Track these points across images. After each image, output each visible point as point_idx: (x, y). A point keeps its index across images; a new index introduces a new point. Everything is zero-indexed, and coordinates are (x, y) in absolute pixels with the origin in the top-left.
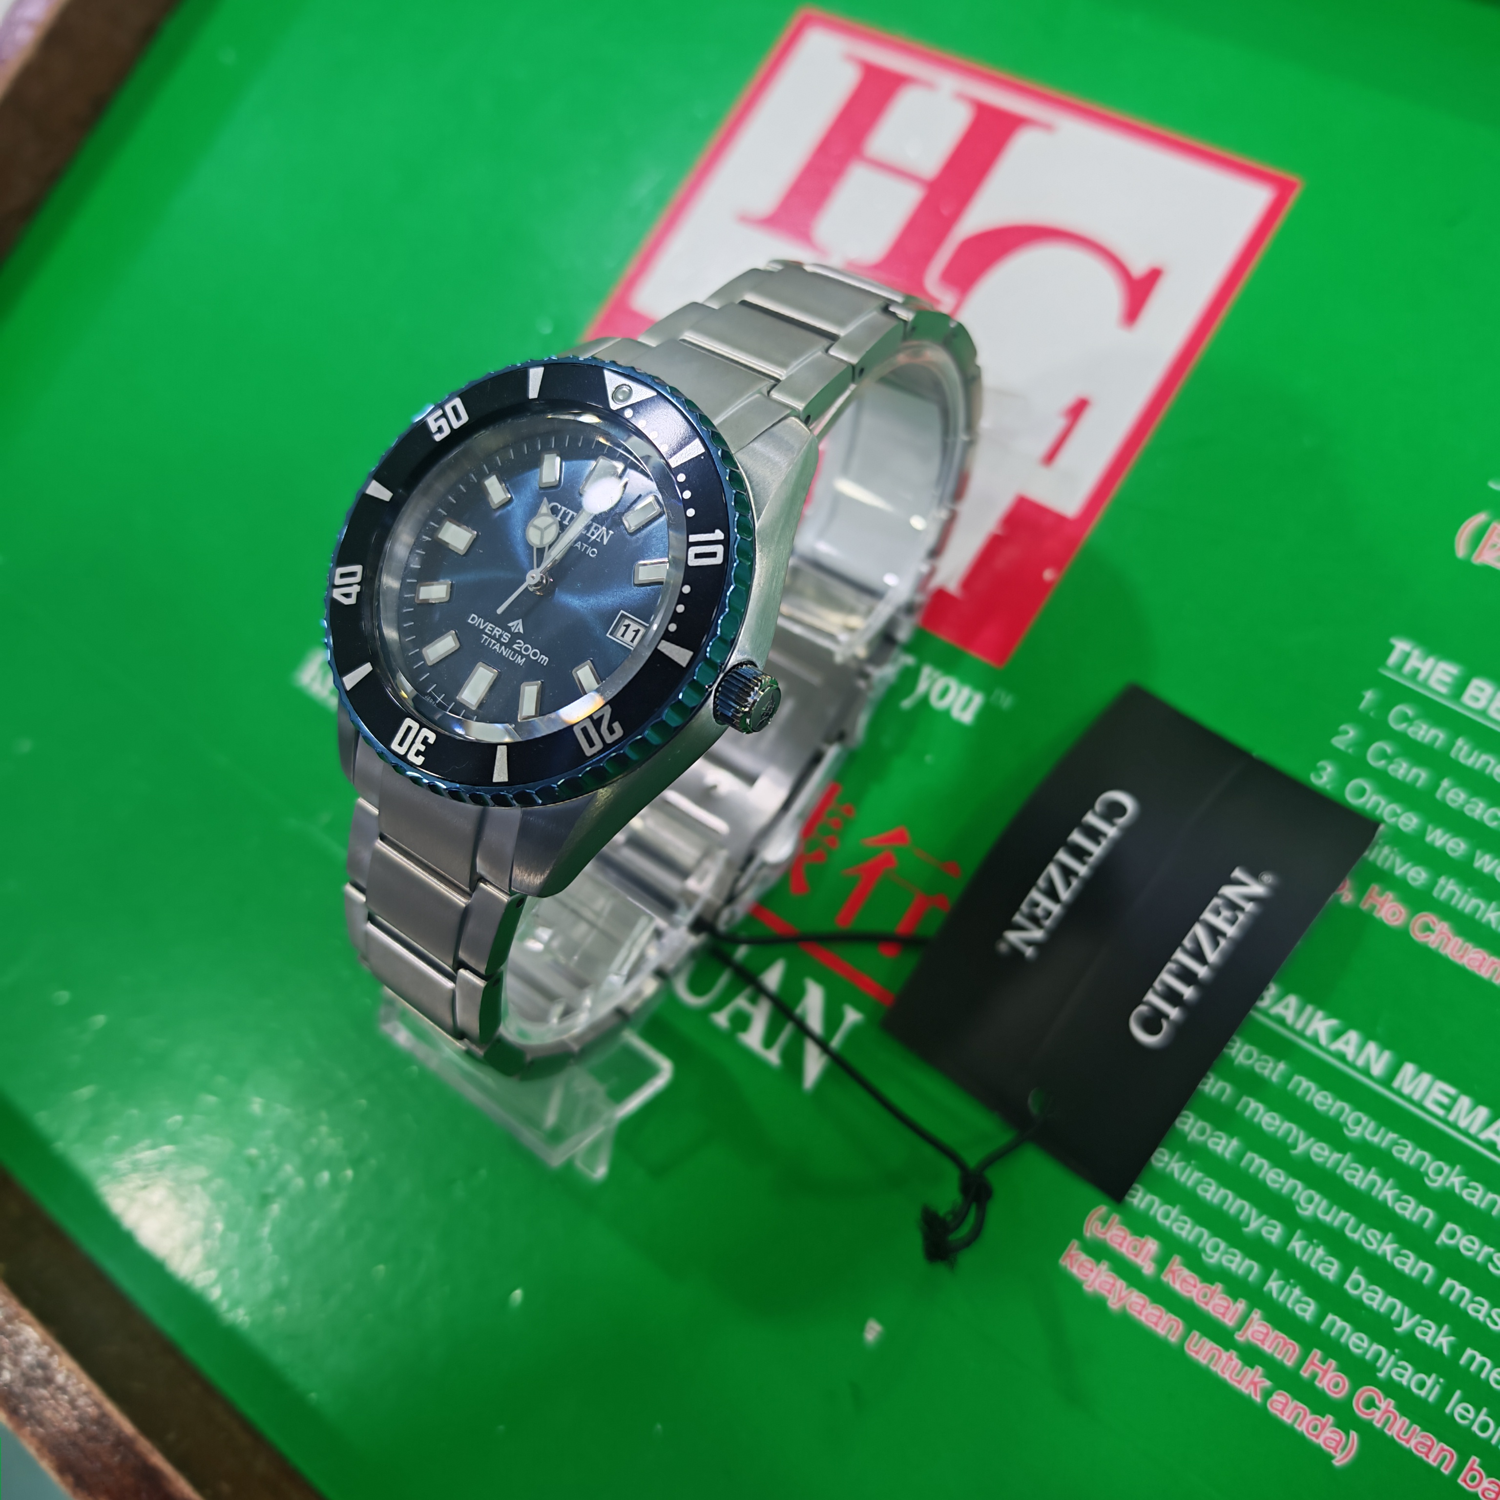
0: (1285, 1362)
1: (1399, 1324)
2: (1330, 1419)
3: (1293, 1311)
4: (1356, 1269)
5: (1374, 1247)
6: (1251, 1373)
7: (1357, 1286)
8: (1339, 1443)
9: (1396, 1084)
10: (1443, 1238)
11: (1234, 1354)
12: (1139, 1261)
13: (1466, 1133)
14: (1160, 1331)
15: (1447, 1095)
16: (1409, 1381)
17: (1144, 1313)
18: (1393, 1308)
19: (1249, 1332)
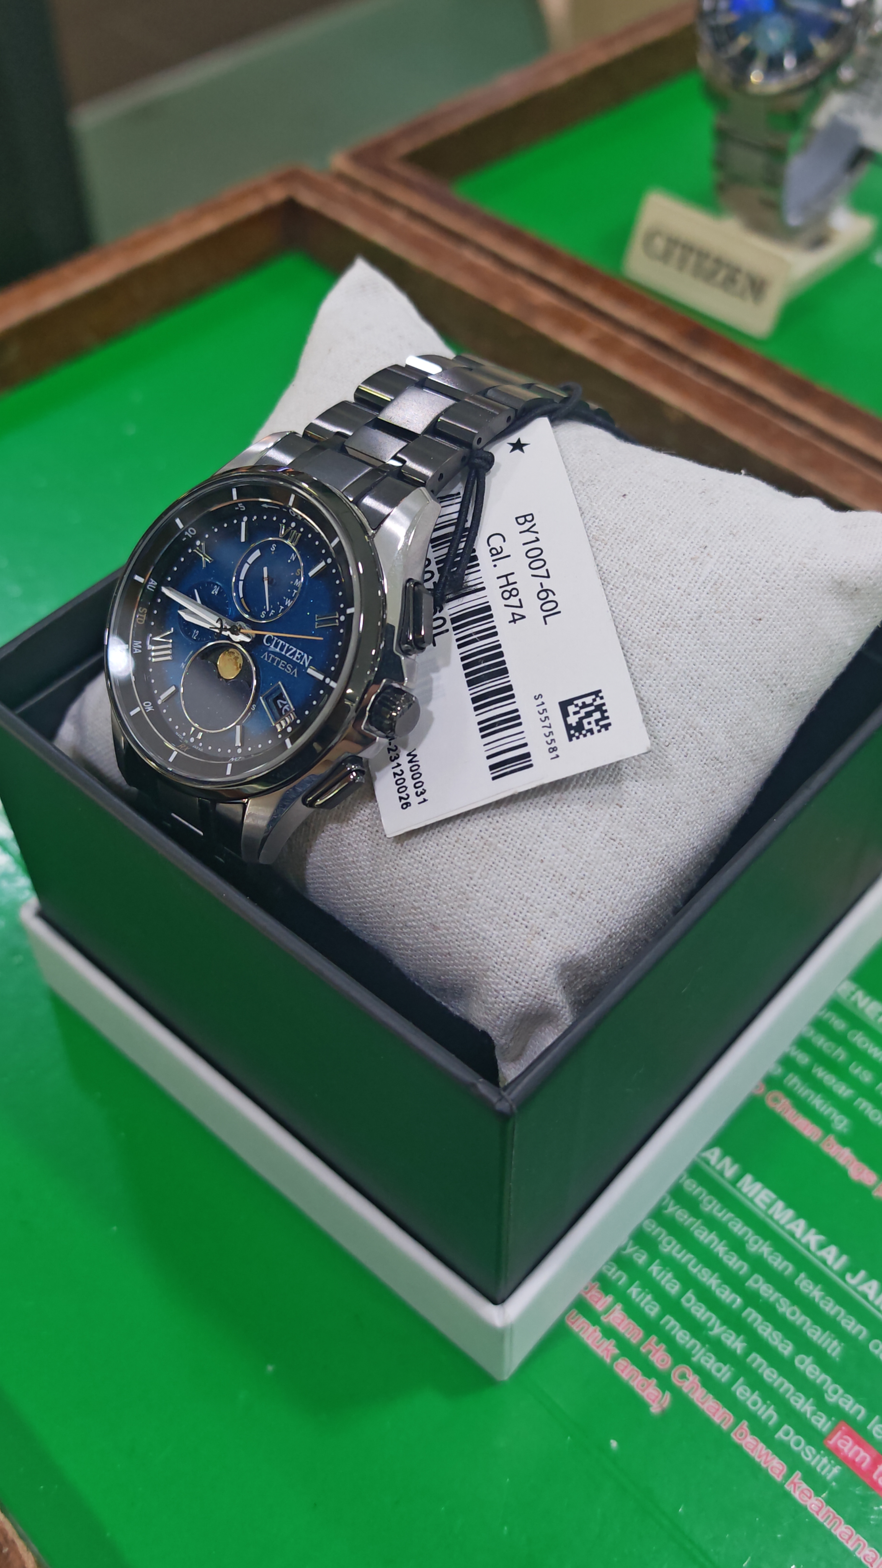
0: (632, 1340)
2: (654, 1381)
3: (643, 1308)
4: (691, 1291)
5: (704, 1279)
7: (689, 1301)
8: (657, 1397)
9: (739, 1185)
10: (750, 1283)
11: (598, 1328)
16: (712, 1366)
18: (709, 1319)
19: (612, 1317)
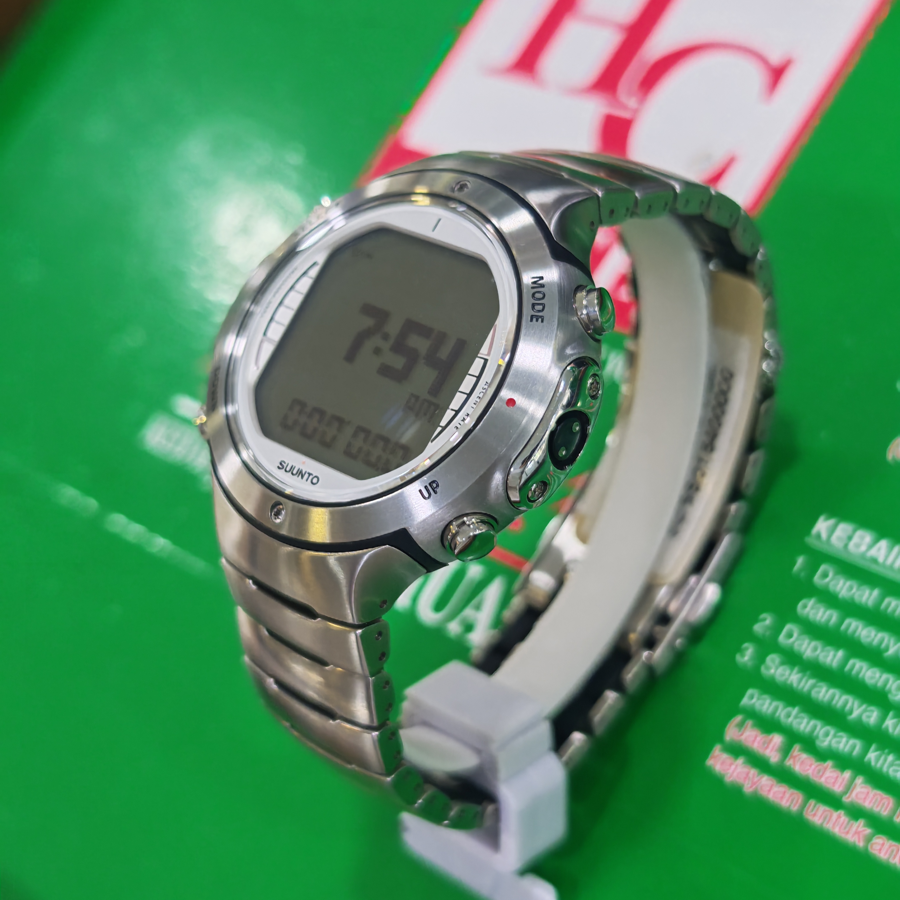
6: (856, 825)
12: (768, 753)
14: (784, 803)
17: (772, 791)
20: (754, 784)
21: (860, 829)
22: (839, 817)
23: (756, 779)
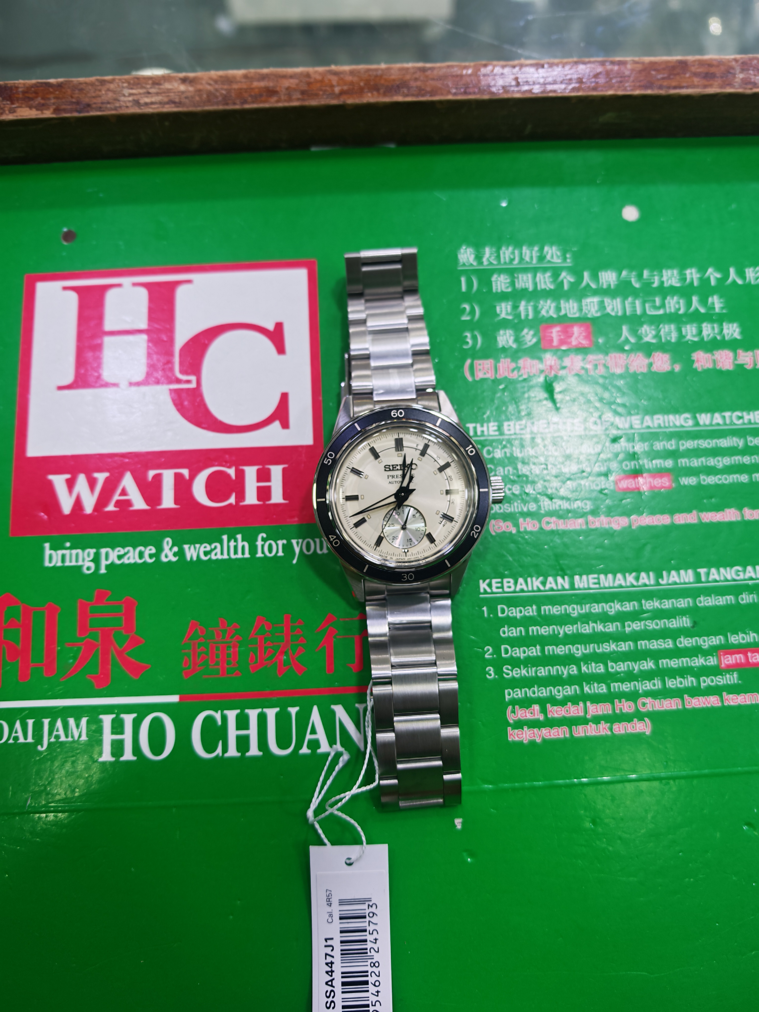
1: (634, 670)
6: (601, 725)
12: (536, 717)
13: (610, 588)
14: (562, 736)
15: (595, 578)
17: (552, 734)
20: (540, 736)
21: (604, 726)
22: (591, 726)
23: (540, 733)
